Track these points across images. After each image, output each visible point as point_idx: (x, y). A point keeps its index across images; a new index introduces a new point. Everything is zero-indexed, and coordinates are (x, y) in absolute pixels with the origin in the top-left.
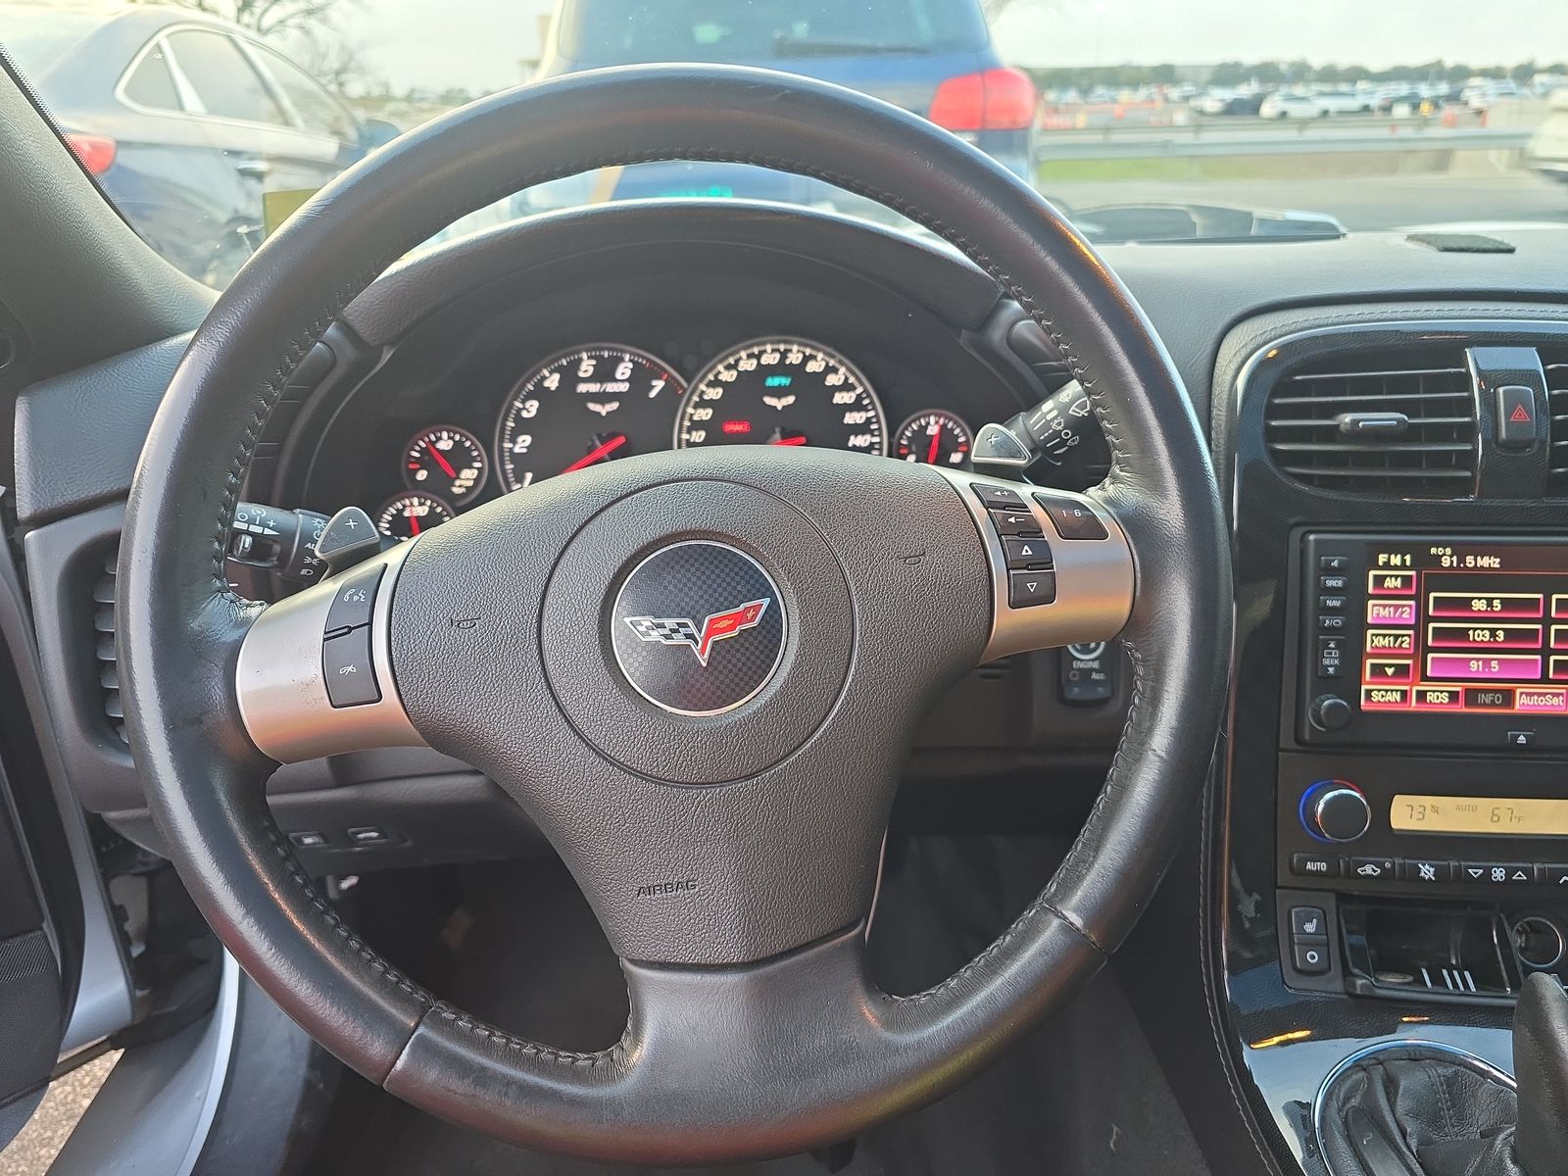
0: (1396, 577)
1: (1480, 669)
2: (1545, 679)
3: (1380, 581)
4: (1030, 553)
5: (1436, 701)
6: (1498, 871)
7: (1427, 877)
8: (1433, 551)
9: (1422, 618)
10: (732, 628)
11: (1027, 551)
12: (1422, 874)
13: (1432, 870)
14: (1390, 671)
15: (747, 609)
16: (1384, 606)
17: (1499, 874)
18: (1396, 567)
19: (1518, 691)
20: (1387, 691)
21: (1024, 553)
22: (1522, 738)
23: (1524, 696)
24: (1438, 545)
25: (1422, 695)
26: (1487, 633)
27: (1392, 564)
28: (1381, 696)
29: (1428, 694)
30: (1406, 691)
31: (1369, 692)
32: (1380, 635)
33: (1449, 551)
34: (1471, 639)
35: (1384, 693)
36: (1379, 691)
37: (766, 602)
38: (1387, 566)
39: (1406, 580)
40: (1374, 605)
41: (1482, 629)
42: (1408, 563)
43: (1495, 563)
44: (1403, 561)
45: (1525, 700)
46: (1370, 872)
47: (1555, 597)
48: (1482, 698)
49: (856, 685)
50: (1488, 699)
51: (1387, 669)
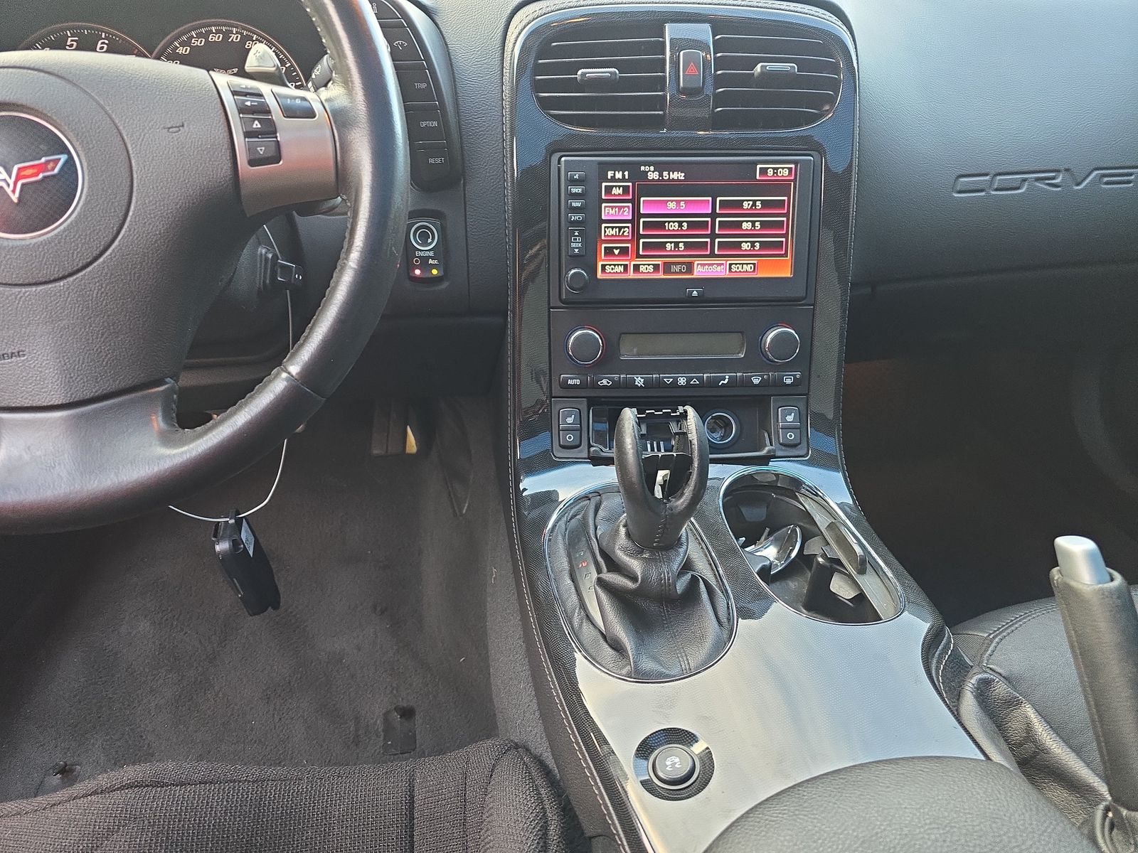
0: (619, 187)
1: (673, 249)
2: (712, 255)
3: (609, 189)
4: (259, 126)
5: (645, 271)
6: (682, 379)
7: (639, 385)
8: (642, 168)
9: (637, 215)
10: (37, 174)
11: (257, 125)
12: (637, 383)
13: (642, 380)
14: (616, 252)
15: (48, 162)
16: (612, 207)
17: (682, 381)
18: (619, 180)
19: (696, 263)
20: (615, 265)
21: (254, 126)
22: (695, 292)
23: (699, 266)
24: (646, 164)
25: (637, 268)
26: (677, 224)
27: (617, 178)
28: (611, 269)
29: (641, 266)
30: (627, 265)
31: (604, 267)
32: (610, 227)
33: (652, 168)
34: (667, 228)
35: (613, 267)
36: (610, 265)
37: (63, 158)
38: (613, 179)
39: (626, 189)
40: (605, 207)
41: (674, 222)
42: (627, 177)
43: (681, 176)
44: (624, 176)
45: (700, 268)
46: (606, 384)
47: (718, 199)
48: (674, 268)
49: (135, 218)
50: (677, 268)
51: (614, 250)
